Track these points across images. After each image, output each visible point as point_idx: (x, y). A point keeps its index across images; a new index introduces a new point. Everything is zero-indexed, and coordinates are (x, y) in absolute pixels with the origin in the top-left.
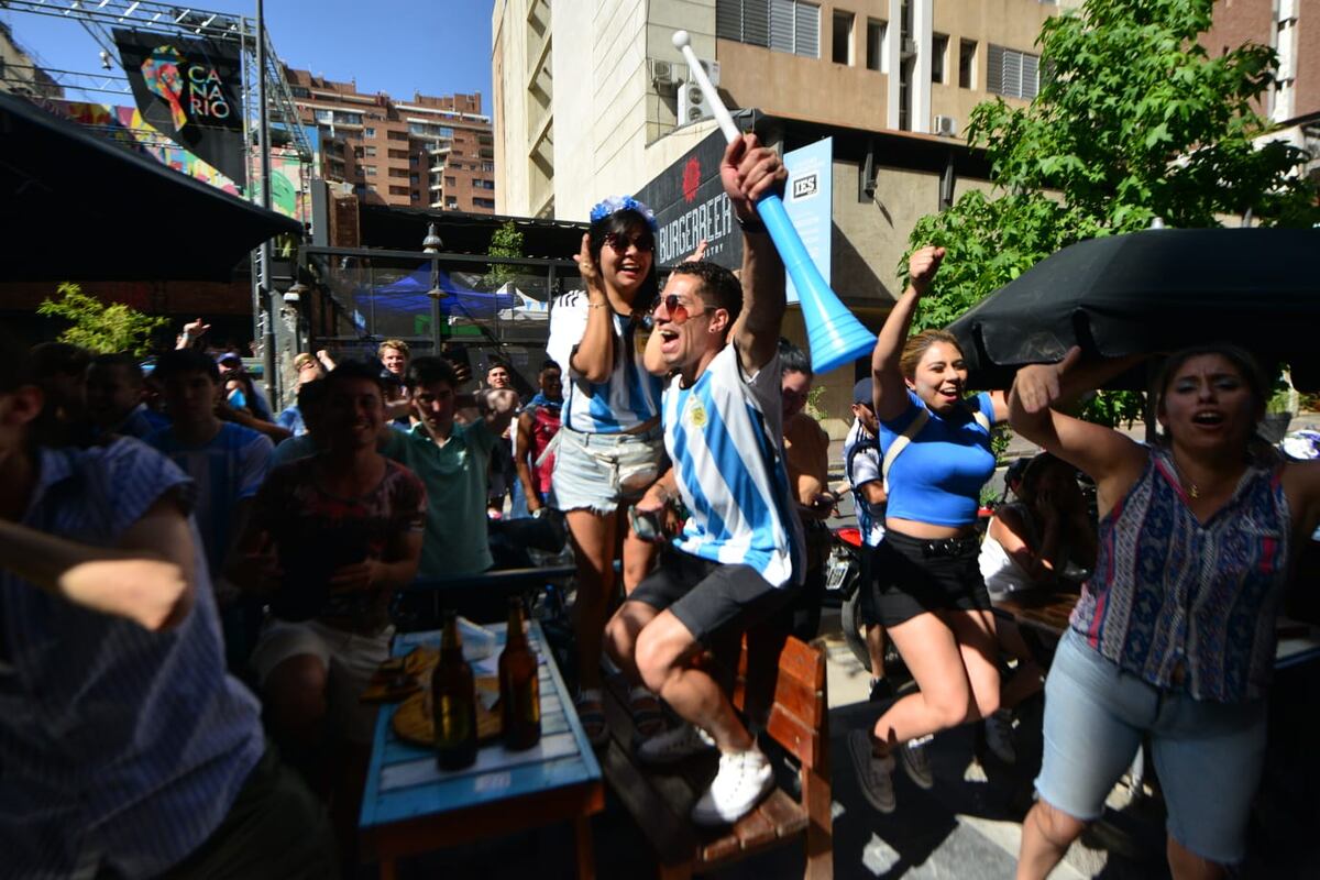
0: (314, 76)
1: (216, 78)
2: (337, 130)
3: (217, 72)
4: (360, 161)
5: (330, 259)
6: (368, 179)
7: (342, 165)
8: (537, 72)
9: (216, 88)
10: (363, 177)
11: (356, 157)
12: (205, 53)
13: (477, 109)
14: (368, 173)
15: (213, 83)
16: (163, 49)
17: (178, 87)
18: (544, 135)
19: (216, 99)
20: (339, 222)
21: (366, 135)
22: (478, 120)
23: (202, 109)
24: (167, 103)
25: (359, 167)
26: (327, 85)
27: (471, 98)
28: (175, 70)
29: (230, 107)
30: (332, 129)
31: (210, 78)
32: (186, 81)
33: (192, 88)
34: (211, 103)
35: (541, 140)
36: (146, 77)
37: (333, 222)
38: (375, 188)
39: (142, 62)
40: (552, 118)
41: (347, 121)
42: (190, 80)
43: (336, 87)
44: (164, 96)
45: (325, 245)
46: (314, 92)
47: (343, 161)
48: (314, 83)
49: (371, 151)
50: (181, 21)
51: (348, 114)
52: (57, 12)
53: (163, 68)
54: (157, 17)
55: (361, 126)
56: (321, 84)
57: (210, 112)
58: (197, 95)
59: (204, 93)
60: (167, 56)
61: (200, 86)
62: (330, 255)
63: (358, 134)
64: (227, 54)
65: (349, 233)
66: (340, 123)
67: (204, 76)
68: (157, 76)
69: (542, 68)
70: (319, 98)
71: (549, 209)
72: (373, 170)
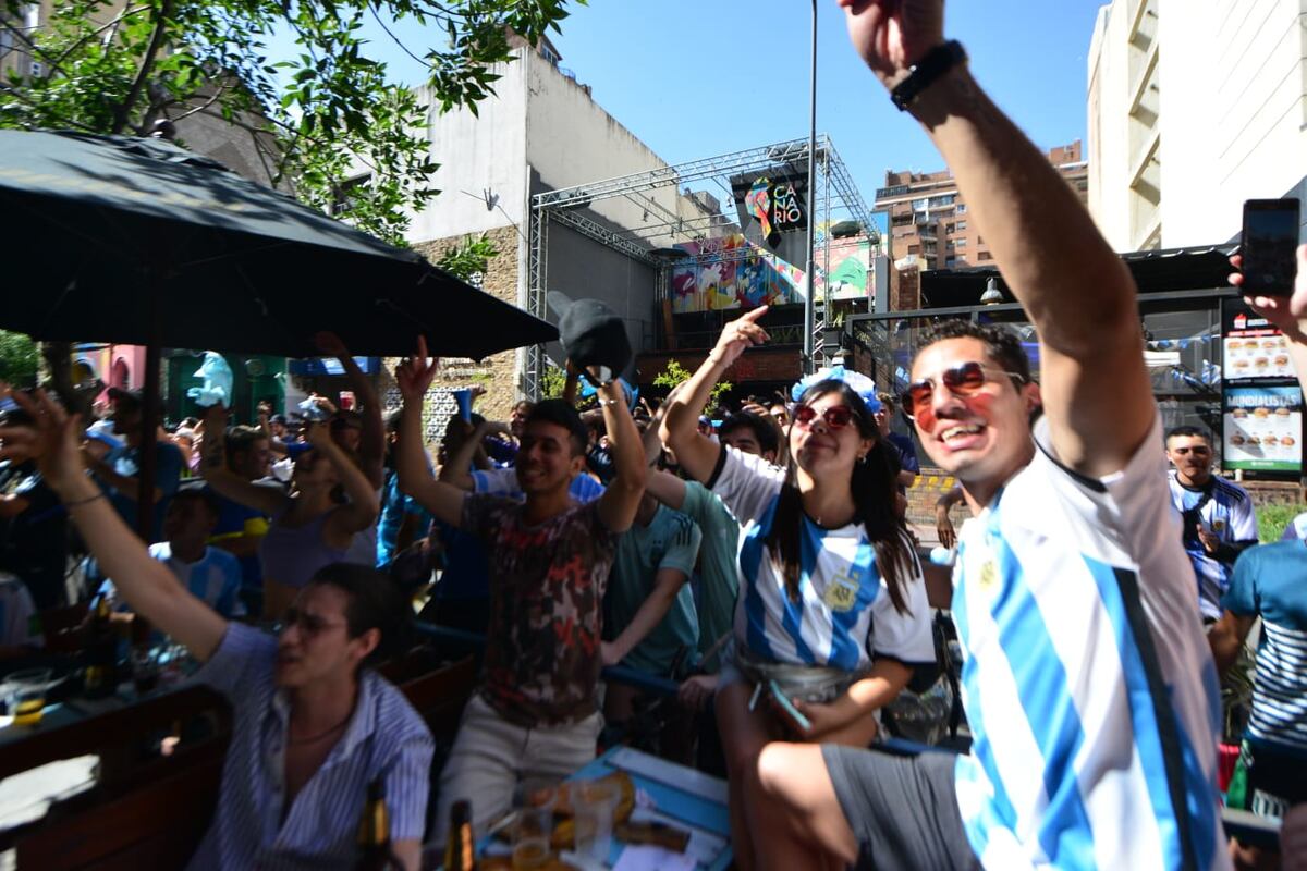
0: (913, 174)
1: (793, 192)
2: (931, 214)
3: (793, 187)
4: (951, 236)
5: (889, 323)
6: (958, 250)
7: (935, 243)
8: (1142, 91)
9: (792, 199)
10: (953, 248)
11: (947, 233)
12: (785, 174)
13: (1076, 156)
14: (959, 245)
15: (791, 195)
16: (759, 181)
17: (766, 207)
18: (1150, 158)
19: (793, 207)
20: (902, 290)
21: (957, 212)
22: (1077, 167)
23: (782, 219)
24: (759, 220)
25: (949, 242)
26: (924, 178)
27: (1069, 148)
28: (766, 194)
29: (802, 213)
30: (927, 214)
31: (789, 192)
32: (772, 198)
33: (776, 203)
34: (787, 212)
35: (1145, 164)
36: (747, 205)
37: (895, 292)
38: (964, 258)
39: (746, 194)
40: (1158, 138)
41: (940, 204)
42: (775, 198)
43: (932, 177)
44: (758, 216)
45: (885, 311)
46: (913, 186)
47: (935, 239)
48: (913, 180)
49: (963, 225)
50: (771, 156)
51: (941, 197)
52: (700, 177)
53: (758, 195)
54: (757, 159)
55: (953, 205)
56: (919, 178)
57: (787, 220)
58: (779, 209)
59: (783, 206)
60: (762, 185)
61: (781, 201)
62: (889, 319)
63: (950, 212)
64: (800, 170)
65: (910, 300)
66: (935, 207)
67: (784, 192)
68: (755, 202)
69: (1147, 84)
70: (916, 190)
71: (1155, 241)
72: (963, 241)
